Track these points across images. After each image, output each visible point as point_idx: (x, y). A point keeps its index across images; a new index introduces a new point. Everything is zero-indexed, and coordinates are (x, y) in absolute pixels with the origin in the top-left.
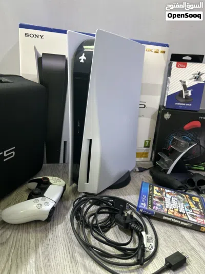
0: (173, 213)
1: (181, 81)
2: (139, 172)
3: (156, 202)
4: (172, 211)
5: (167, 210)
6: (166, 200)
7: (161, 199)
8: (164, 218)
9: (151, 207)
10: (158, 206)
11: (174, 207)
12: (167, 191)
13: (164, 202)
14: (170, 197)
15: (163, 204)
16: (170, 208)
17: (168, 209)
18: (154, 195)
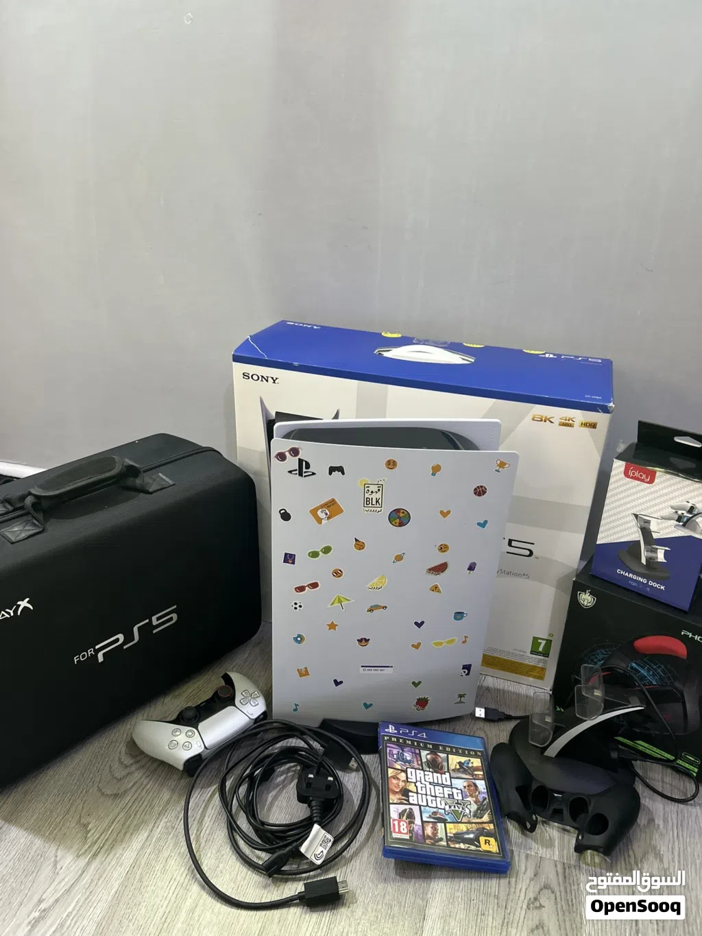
1: (636, 516)
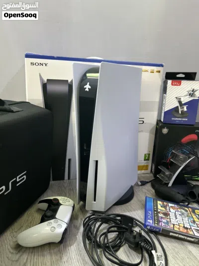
0: (179, 229)
2: (141, 185)
3: (162, 217)
4: (178, 227)
5: (172, 226)
6: (170, 215)
7: (166, 214)
8: (171, 234)
9: (157, 224)
10: (164, 222)
11: (179, 222)
12: (170, 205)
13: (169, 217)
14: (174, 211)
15: (168, 220)
16: (176, 224)
17: (174, 225)
18: (159, 210)
